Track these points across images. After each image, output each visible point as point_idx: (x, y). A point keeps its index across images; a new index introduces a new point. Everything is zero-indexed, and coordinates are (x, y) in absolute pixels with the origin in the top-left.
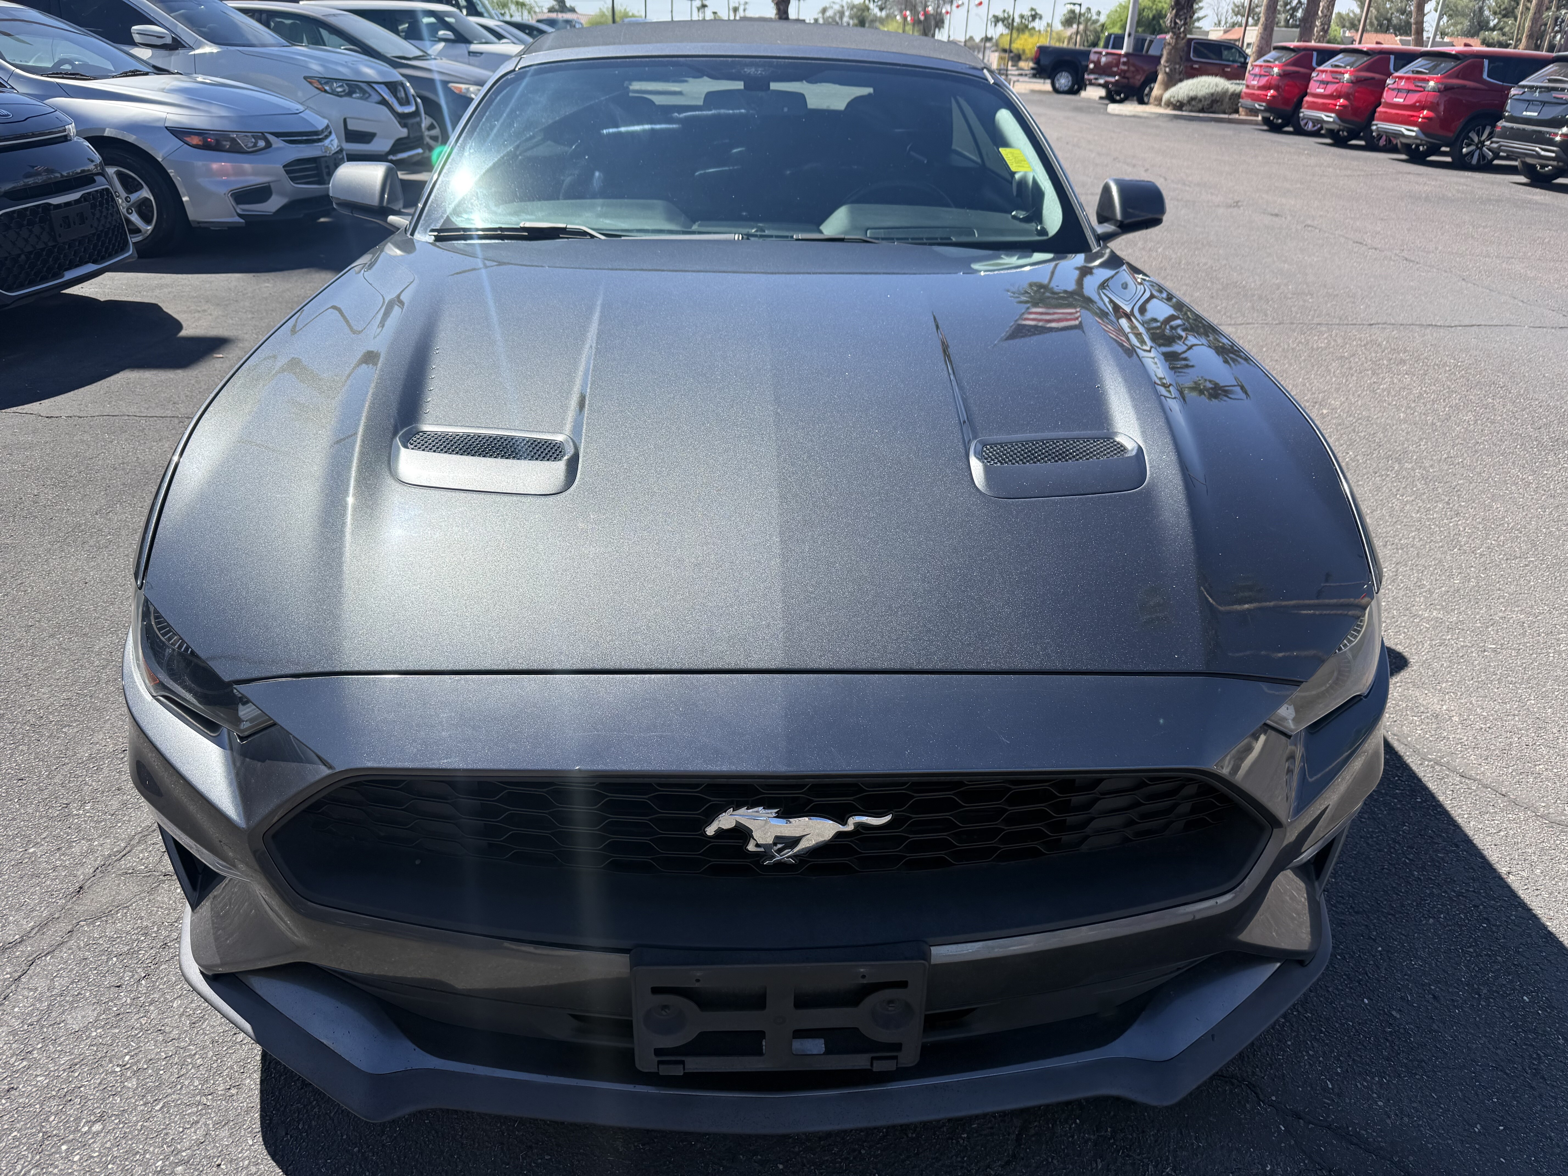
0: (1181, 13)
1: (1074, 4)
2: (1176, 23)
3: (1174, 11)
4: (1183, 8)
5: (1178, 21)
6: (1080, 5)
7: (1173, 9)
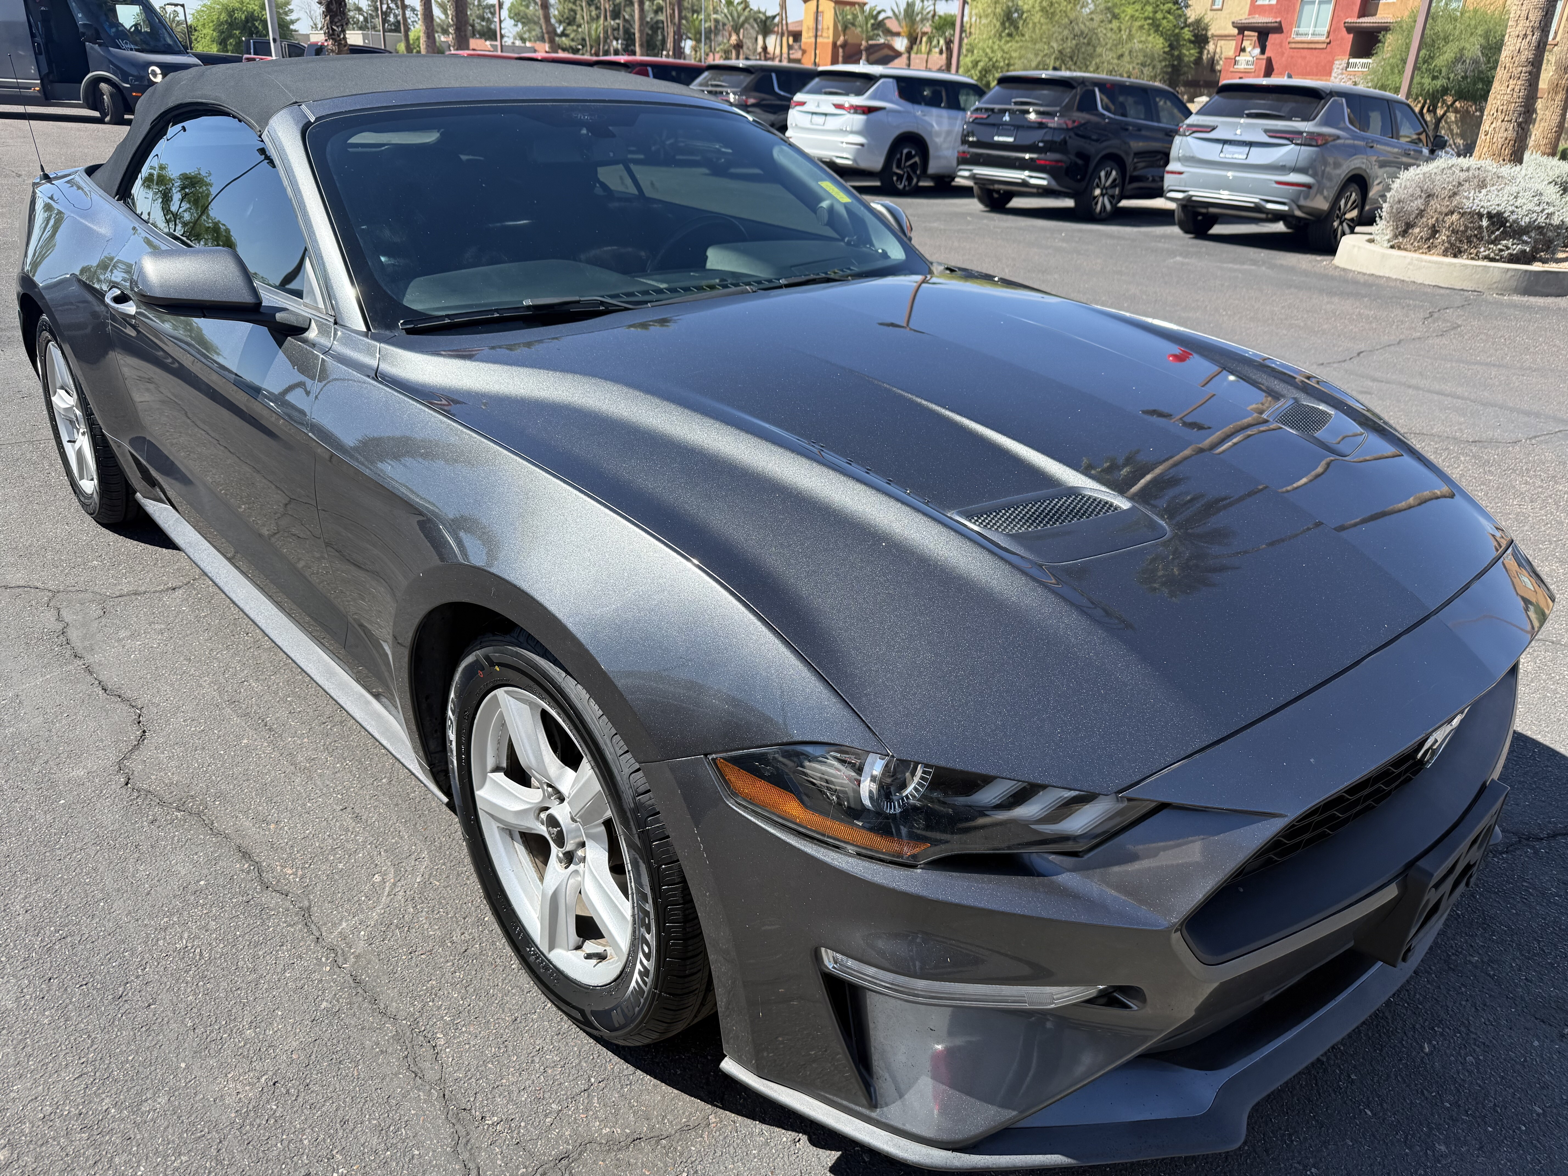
0: (336, 20)
1: (176, 5)
2: (333, 30)
3: (328, 18)
4: (336, 15)
5: (335, 28)
6: (183, 6)
7: (326, 16)
